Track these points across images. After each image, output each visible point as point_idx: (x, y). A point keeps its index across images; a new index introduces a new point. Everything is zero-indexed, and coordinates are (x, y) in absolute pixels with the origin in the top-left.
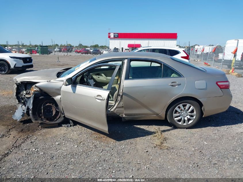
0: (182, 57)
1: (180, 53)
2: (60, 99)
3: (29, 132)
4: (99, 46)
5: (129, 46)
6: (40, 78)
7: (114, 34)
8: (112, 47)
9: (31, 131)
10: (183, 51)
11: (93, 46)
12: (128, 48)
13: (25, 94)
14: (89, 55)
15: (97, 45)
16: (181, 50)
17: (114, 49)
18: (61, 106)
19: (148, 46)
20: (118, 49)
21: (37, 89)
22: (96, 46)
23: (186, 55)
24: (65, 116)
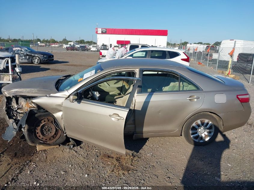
0: (183, 60)
1: (180, 55)
2: (62, 116)
3: (24, 158)
4: (85, 41)
5: (119, 42)
6: (36, 91)
7: (102, 29)
8: (100, 44)
9: (26, 155)
10: (183, 53)
11: (78, 41)
12: (117, 45)
13: (16, 109)
14: (75, 51)
15: (83, 40)
16: (181, 52)
17: (102, 46)
18: (62, 124)
19: (139, 43)
20: (106, 46)
21: (34, 105)
22: (82, 42)
23: (186, 58)
24: (66, 135)
